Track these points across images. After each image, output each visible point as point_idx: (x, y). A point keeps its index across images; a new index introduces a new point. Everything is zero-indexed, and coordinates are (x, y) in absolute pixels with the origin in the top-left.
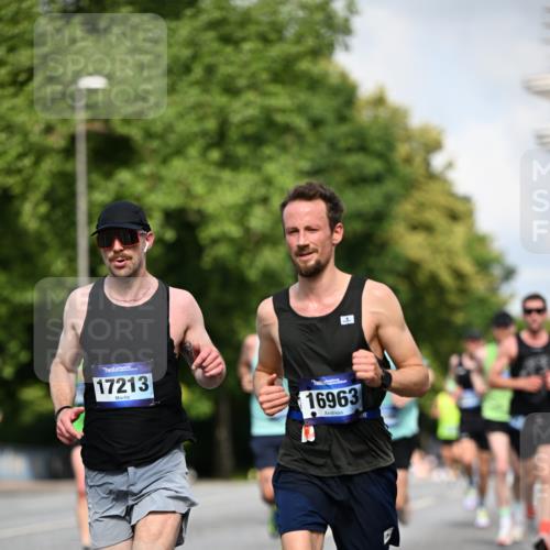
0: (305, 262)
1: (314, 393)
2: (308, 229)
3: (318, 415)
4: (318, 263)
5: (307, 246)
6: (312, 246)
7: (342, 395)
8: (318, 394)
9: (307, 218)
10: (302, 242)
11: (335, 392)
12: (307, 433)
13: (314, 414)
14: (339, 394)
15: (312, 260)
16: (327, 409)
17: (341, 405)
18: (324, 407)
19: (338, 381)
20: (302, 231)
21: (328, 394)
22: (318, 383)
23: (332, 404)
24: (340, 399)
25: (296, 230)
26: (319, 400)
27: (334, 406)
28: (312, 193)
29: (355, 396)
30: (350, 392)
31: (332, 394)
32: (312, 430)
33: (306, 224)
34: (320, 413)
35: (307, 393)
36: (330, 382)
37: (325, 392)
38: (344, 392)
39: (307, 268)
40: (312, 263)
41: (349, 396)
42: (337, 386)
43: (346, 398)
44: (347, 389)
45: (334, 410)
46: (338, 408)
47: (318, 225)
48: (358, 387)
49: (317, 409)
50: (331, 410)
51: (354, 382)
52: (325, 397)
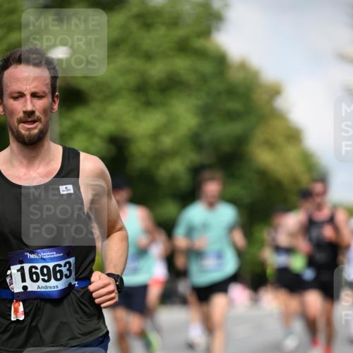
0: (29, 129)
1: (27, 266)
2: (34, 95)
3: (30, 290)
4: (41, 132)
5: (32, 113)
6: (37, 114)
7: (58, 268)
8: (31, 268)
9: (35, 84)
10: (29, 108)
11: (51, 265)
13: (25, 288)
14: (55, 267)
15: (35, 129)
16: (41, 283)
17: (56, 279)
18: (37, 280)
19: (55, 254)
20: (28, 96)
21: (42, 268)
22: (32, 256)
23: (46, 278)
24: (55, 272)
25: (22, 96)
26: (31, 274)
27: (49, 280)
29: (69, 270)
30: (65, 266)
31: (48, 268)
33: (33, 90)
34: (32, 287)
35: (19, 266)
36: (47, 255)
37: (39, 265)
38: (60, 266)
39: (30, 136)
40: (36, 131)
41: (65, 270)
42: (52, 260)
43: (61, 272)
44: (62, 263)
45: (48, 284)
46: (53, 282)
47: (44, 92)
48: (72, 260)
49: (28, 283)
50: (44, 284)
51: (69, 256)
52: (39, 271)
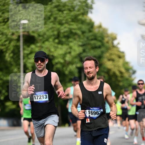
1: (90, 111)
3: (90, 116)
4: (93, 76)
5: (90, 72)
6: (91, 72)
8: (91, 111)
10: (89, 71)
11: (96, 111)
12: (88, 120)
13: (89, 116)
14: (97, 112)
15: (91, 75)
16: (93, 115)
18: (92, 114)
19: (97, 109)
20: (88, 68)
21: (94, 112)
22: (92, 109)
23: (95, 114)
24: (97, 113)
26: (91, 113)
27: (95, 115)
28: (90, 59)
30: (100, 111)
32: (89, 119)
33: (90, 66)
34: (91, 116)
35: (88, 110)
36: (95, 109)
37: (93, 111)
38: (98, 111)
42: (96, 110)
44: (99, 111)
45: (95, 116)
47: (92, 67)
49: (90, 115)
50: (94, 116)
51: (101, 109)
52: (93, 112)
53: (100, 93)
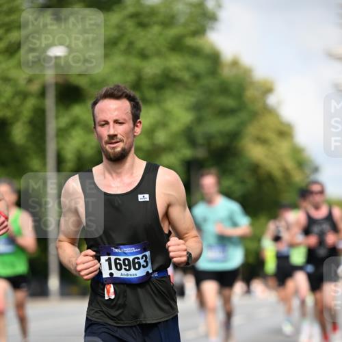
0: (114, 148)
1: (113, 258)
3: (115, 276)
4: (123, 150)
5: (115, 136)
6: (119, 136)
7: (136, 261)
8: (116, 260)
9: (116, 113)
10: (112, 132)
11: (131, 258)
13: (111, 274)
14: (134, 259)
17: (135, 269)
18: (121, 269)
19: (134, 250)
20: (111, 123)
21: (124, 260)
22: (117, 250)
23: (127, 268)
24: (134, 264)
25: (107, 123)
26: (116, 264)
27: (129, 269)
28: (120, 94)
29: (146, 261)
30: (142, 258)
31: (128, 260)
32: (112, 289)
33: (115, 118)
34: (117, 274)
35: (107, 257)
36: (127, 250)
38: (138, 258)
40: (119, 149)
41: (142, 262)
42: (132, 254)
43: (139, 263)
44: (140, 256)
45: (129, 272)
46: (133, 271)
48: (148, 253)
49: (114, 271)
50: (126, 272)
51: (145, 250)
52: (122, 262)
53: (144, 198)
